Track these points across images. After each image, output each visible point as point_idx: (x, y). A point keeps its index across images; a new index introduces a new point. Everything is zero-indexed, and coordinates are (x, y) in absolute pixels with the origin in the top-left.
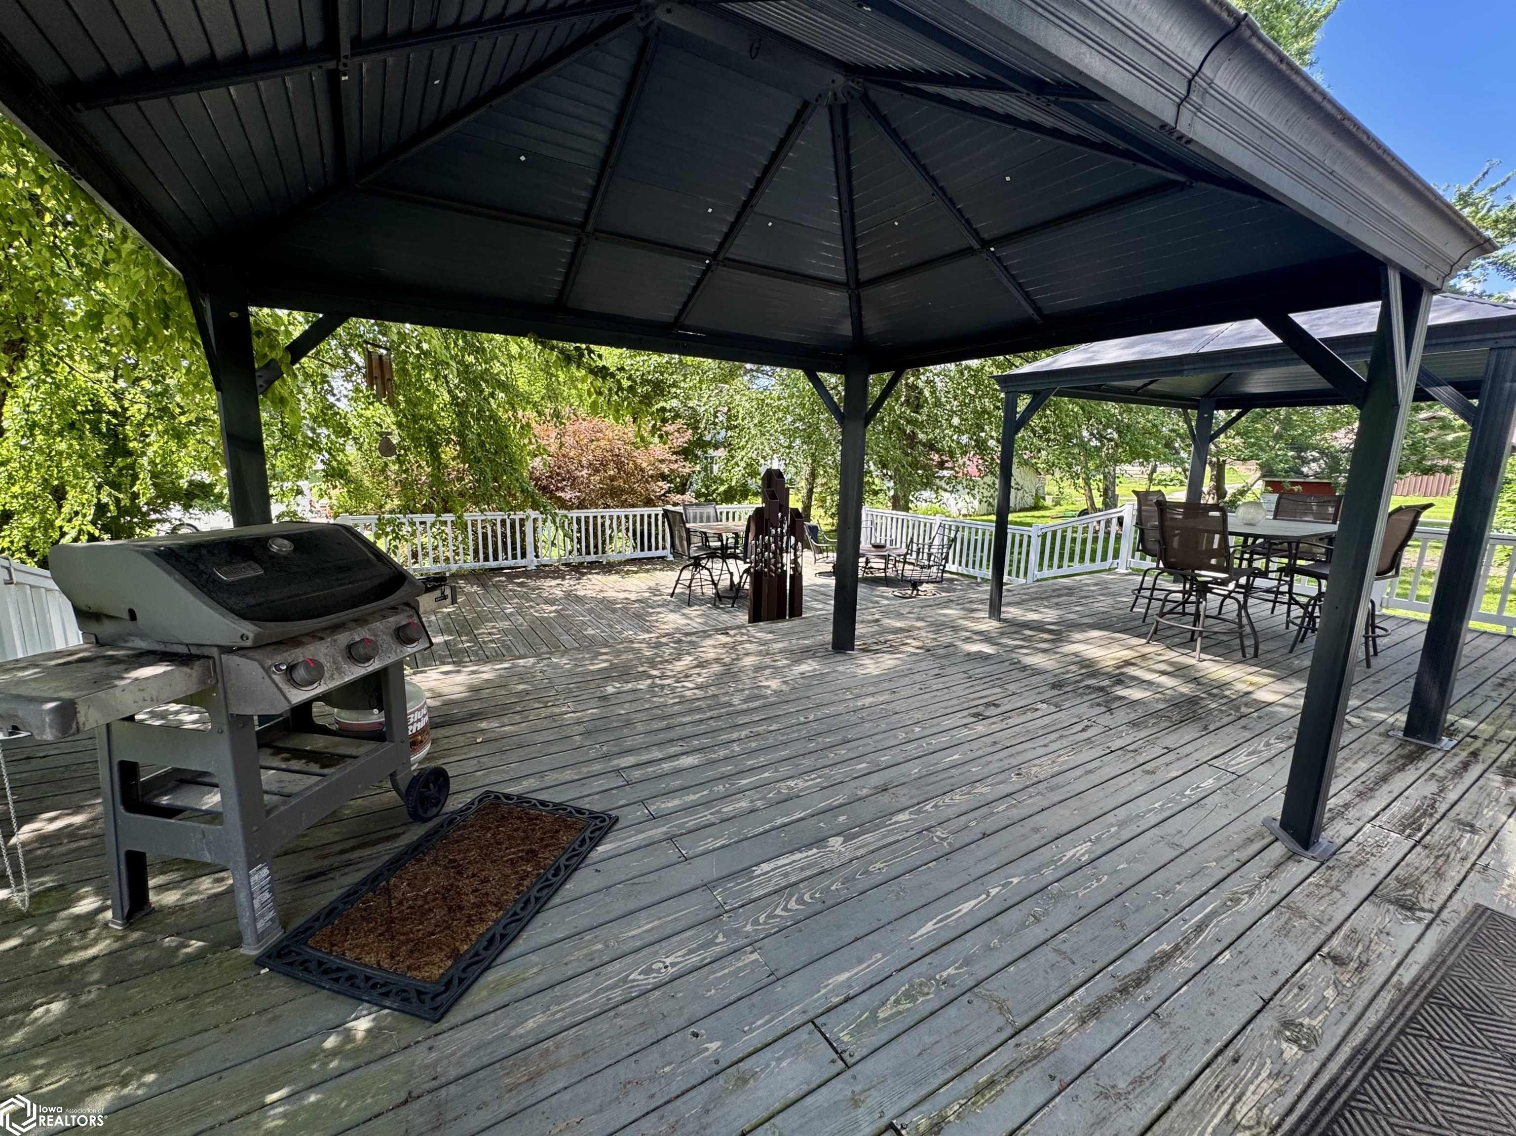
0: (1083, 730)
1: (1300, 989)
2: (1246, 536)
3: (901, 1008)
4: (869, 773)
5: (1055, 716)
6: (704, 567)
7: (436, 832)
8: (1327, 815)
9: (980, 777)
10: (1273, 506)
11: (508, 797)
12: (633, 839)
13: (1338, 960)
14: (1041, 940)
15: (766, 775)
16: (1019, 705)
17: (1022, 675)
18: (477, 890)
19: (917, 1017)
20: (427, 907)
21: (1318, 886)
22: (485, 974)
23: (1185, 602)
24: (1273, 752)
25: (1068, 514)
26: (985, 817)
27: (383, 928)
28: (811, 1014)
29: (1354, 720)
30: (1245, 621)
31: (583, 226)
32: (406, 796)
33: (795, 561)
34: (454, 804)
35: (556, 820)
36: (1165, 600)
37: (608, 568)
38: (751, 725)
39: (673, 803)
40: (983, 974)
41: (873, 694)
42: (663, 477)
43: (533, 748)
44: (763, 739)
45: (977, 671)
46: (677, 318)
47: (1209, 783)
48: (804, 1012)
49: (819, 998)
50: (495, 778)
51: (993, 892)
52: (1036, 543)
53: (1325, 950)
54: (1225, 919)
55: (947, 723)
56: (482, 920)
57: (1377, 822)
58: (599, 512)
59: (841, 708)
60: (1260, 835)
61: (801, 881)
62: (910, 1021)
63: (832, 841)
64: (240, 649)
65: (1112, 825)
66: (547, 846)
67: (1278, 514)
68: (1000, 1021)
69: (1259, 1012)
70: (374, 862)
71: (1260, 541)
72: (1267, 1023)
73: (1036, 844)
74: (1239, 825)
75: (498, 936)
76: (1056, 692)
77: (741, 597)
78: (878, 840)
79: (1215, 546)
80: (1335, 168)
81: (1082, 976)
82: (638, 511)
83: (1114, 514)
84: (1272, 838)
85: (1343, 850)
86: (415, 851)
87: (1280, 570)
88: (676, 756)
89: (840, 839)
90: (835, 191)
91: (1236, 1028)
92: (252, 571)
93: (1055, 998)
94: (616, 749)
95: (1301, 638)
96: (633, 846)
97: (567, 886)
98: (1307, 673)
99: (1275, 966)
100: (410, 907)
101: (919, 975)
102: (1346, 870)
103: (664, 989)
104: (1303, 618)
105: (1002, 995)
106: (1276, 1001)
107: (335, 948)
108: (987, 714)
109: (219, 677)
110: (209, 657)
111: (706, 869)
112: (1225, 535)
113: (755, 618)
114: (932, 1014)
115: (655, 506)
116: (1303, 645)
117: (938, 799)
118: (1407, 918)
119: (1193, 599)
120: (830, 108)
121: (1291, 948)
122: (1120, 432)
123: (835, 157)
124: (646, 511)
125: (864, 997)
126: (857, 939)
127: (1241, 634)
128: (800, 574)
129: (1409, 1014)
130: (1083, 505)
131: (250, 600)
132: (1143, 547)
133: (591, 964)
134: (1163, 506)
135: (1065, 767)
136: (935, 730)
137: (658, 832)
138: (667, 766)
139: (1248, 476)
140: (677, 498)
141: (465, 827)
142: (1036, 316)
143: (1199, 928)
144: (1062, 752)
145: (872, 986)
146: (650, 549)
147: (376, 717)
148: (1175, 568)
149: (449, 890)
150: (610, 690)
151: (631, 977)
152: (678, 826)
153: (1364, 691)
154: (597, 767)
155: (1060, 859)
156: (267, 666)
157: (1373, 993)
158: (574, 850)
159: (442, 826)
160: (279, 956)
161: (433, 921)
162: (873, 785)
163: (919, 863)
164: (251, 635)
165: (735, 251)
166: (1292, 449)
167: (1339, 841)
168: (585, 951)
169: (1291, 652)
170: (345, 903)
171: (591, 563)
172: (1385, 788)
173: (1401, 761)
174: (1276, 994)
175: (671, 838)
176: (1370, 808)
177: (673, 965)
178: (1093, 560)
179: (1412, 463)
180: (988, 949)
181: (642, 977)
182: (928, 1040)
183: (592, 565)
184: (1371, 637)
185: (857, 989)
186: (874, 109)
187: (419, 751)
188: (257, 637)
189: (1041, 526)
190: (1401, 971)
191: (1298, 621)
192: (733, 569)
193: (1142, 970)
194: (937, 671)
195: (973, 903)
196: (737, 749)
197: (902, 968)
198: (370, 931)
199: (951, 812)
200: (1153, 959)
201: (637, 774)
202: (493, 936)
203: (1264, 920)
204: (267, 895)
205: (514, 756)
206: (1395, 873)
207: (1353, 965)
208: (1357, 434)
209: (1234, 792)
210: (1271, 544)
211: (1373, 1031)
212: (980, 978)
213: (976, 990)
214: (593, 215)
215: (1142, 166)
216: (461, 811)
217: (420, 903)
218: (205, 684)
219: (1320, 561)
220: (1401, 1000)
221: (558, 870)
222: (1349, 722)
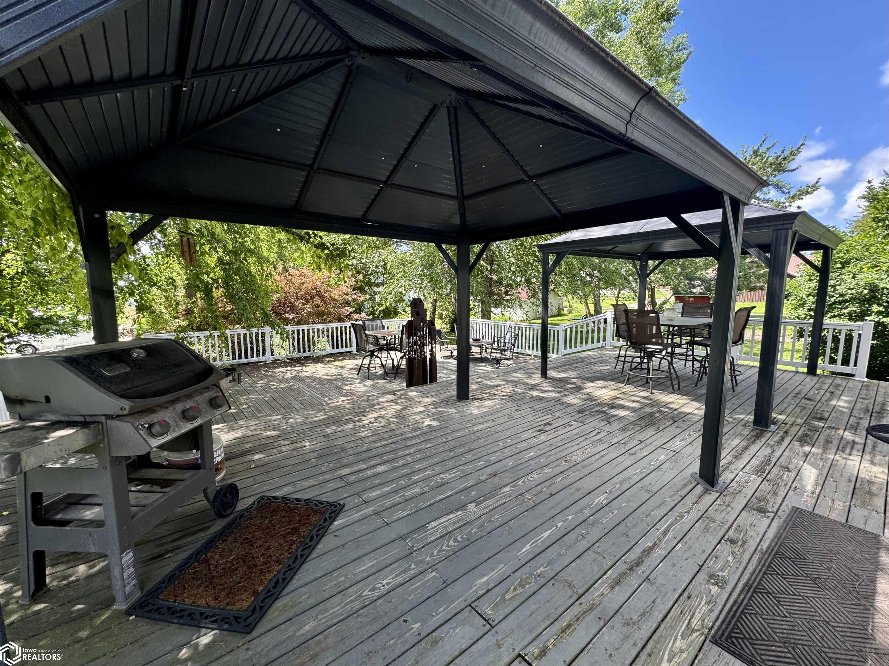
0: (597, 434)
1: (716, 558)
2: (669, 326)
3: (517, 592)
4: (486, 467)
5: (582, 428)
6: (377, 357)
7: (233, 523)
8: (721, 469)
9: (545, 464)
10: (681, 310)
11: (275, 498)
12: (355, 515)
13: (732, 541)
14: (587, 548)
15: (428, 472)
16: (562, 423)
17: (562, 407)
18: (264, 554)
19: (527, 596)
20: (233, 567)
21: (720, 505)
22: (274, 604)
23: (642, 362)
24: (692, 439)
25: (576, 318)
26: (551, 485)
27: (207, 583)
28: (469, 602)
29: (730, 420)
30: (672, 371)
31: (311, 166)
32: (212, 503)
33: (431, 350)
34: (242, 505)
35: (307, 509)
36: (632, 362)
37: (318, 360)
38: (416, 445)
39: (376, 493)
40: (559, 569)
41: (482, 423)
42: (348, 303)
43: (286, 469)
44: (424, 453)
45: (538, 406)
46: (363, 216)
47: (662, 457)
48: (465, 601)
49: (472, 592)
50: (265, 488)
51: (559, 525)
52: (562, 335)
53: (726, 537)
54: (677, 526)
55: (525, 436)
56: (270, 572)
57: (744, 470)
58: (311, 326)
59: (466, 432)
60: (690, 482)
61: (455, 530)
62: (523, 599)
63: (469, 506)
64: (118, 416)
65: (616, 484)
66: (304, 524)
67: (683, 314)
68: (570, 592)
69: (698, 572)
70: (195, 544)
71: (676, 328)
72: (702, 577)
73: (579, 498)
74: (679, 478)
75: (280, 580)
76: (581, 415)
77: (399, 373)
78: (495, 503)
79: (654, 332)
80: (696, 150)
81: (609, 564)
82: (334, 325)
83: (601, 317)
84: (696, 483)
85: (730, 486)
86: (221, 535)
87: (687, 343)
88: (374, 466)
89: (474, 505)
90: (451, 149)
91: (688, 581)
92: (123, 369)
93: (597, 577)
94: (338, 465)
95: (700, 379)
96: (356, 519)
97: (319, 547)
98: (704, 397)
99: (704, 548)
100: (223, 569)
101: (525, 573)
102: (733, 496)
103: (385, 597)
104: (700, 368)
105: (570, 579)
106: (706, 565)
107: (177, 598)
108: (546, 429)
109: (106, 435)
110: (99, 422)
111: (401, 528)
112: (659, 326)
113: (410, 384)
114: (534, 593)
115: (344, 322)
116: (702, 382)
117: (524, 478)
118: (762, 517)
119: (645, 361)
120: (448, 108)
121: (710, 538)
122: (601, 273)
123: (451, 132)
124: (339, 325)
125: (497, 589)
126: (489, 558)
127: (671, 378)
128: (435, 357)
129: (767, 564)
130: (584, 312)
131: (124, 387)
132: (619, 334)
133: (339, 589)
134: (627, 311)
135: (590, 455)
136: (519, 440)
137: (369, 510)
138: (369, 472)
139: (667, 294)
140: (357, 316)
141: (251, 519)
142: (558, 215)
143: (665, 533)
144: (587, 447)
145: (500, 583)
146: (342, 347)
147: (194, 455)
148: (635, 344)
149: (246, 556)
150: (329, 431)
151: (364, 594)
152: (381, 506)
153: (733, 404)
154: (328, 477)
155: (592, 504)
156: (136, 425)
157: (750, 556)
158: (321, 525)
159: (236, 519)
160: (141, 607)
161: (239, 575)
162: (489, 473)
163: (519, 513)
164: (127, 408)
165: (397, 179)
166: (687, 279)
167: (728, 481)
168: (335, 582)
169: (696, 386)
170: (180, 571)
171: (305, 357)
172: (747, 453)
173: (753, 439)
174: (705, 562)
175: (377, 513)
176: (741, 463)
177: (387, 584)
178: (592, 342)
179: (745, 285)
180: (560, 555)
181: (370, 593)
182: (534, 607)
183: (307, 358)
184: (733, 376)
185: (492, 585)
186: (471, 110)
187: (219, 475)
188: (131, 408)
189: (564, 325)
190: (762, 543)
191: (698, 370)
192: (393, 356)
193: (639, 558)
194: (516, 408)
195: (549, 532)
196: (409, 459)
197: (516, 571)
198: (200, 585)
199: (532, 484)
200: (644, 551)
201: (352, 478)
202: (278, 580)
203: (696, 525)
204: (132, 570)
205: (276, 474)
206: (755, 495)
207: (740, 543)
208: (718, 271)
209: (675, 461)
210: (681, 330)
211: (752, 575)
212: (557, 571)
213: (556, 578)
214: (317, 161)
215: (607, 143)
216: (247, 509)
217: (228, 565)
218: (97, 438)
219: (705, 338)
220: (763, 558)
221: (312, 537)
222: (727, 420)
